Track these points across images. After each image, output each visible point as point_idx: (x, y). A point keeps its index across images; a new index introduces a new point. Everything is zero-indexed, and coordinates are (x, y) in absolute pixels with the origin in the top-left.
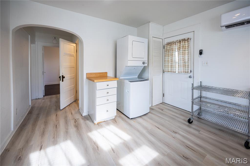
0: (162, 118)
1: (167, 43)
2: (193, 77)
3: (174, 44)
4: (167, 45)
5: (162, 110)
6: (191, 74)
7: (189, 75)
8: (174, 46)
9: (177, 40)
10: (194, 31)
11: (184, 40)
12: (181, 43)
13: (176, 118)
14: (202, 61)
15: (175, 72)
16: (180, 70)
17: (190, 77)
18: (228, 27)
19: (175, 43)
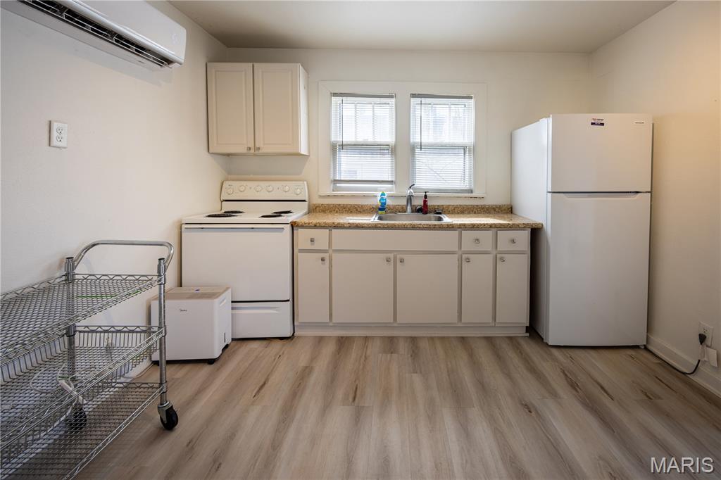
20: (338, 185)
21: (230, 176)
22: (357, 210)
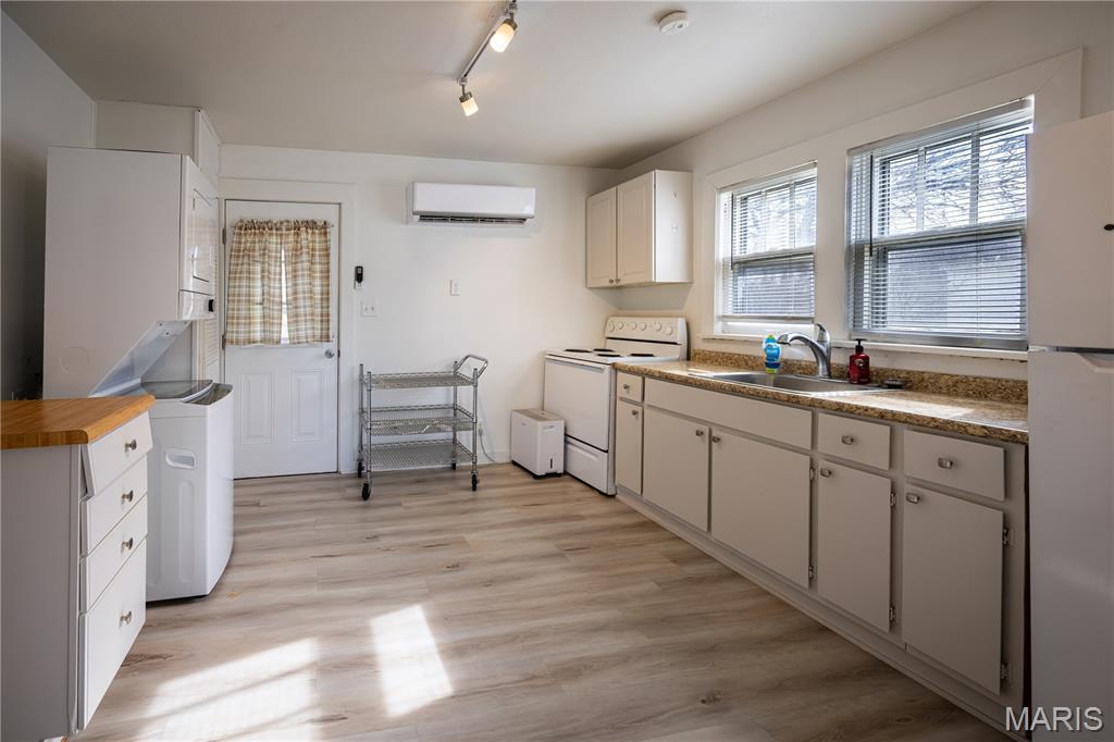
0: (296, 526)
1: (241, 221)
2: (336, 354)
3: (274, 231)
4: (240, 228)
5: (258, 505)
6: (332, 346)
7: (326, 346)
8: (274, 239)
9: (288, 221)
10: (339, 204)
11: (311, 225)
12: (303, 236)
13: (324, 504)
14: (362, 303)
15: (278, 342)
16: (304, 332)
17: (329, 354)
18: (427, 217)
19: (277, 229)
20: (730, 323)
21: (621, 312)
22: (747, 364)
